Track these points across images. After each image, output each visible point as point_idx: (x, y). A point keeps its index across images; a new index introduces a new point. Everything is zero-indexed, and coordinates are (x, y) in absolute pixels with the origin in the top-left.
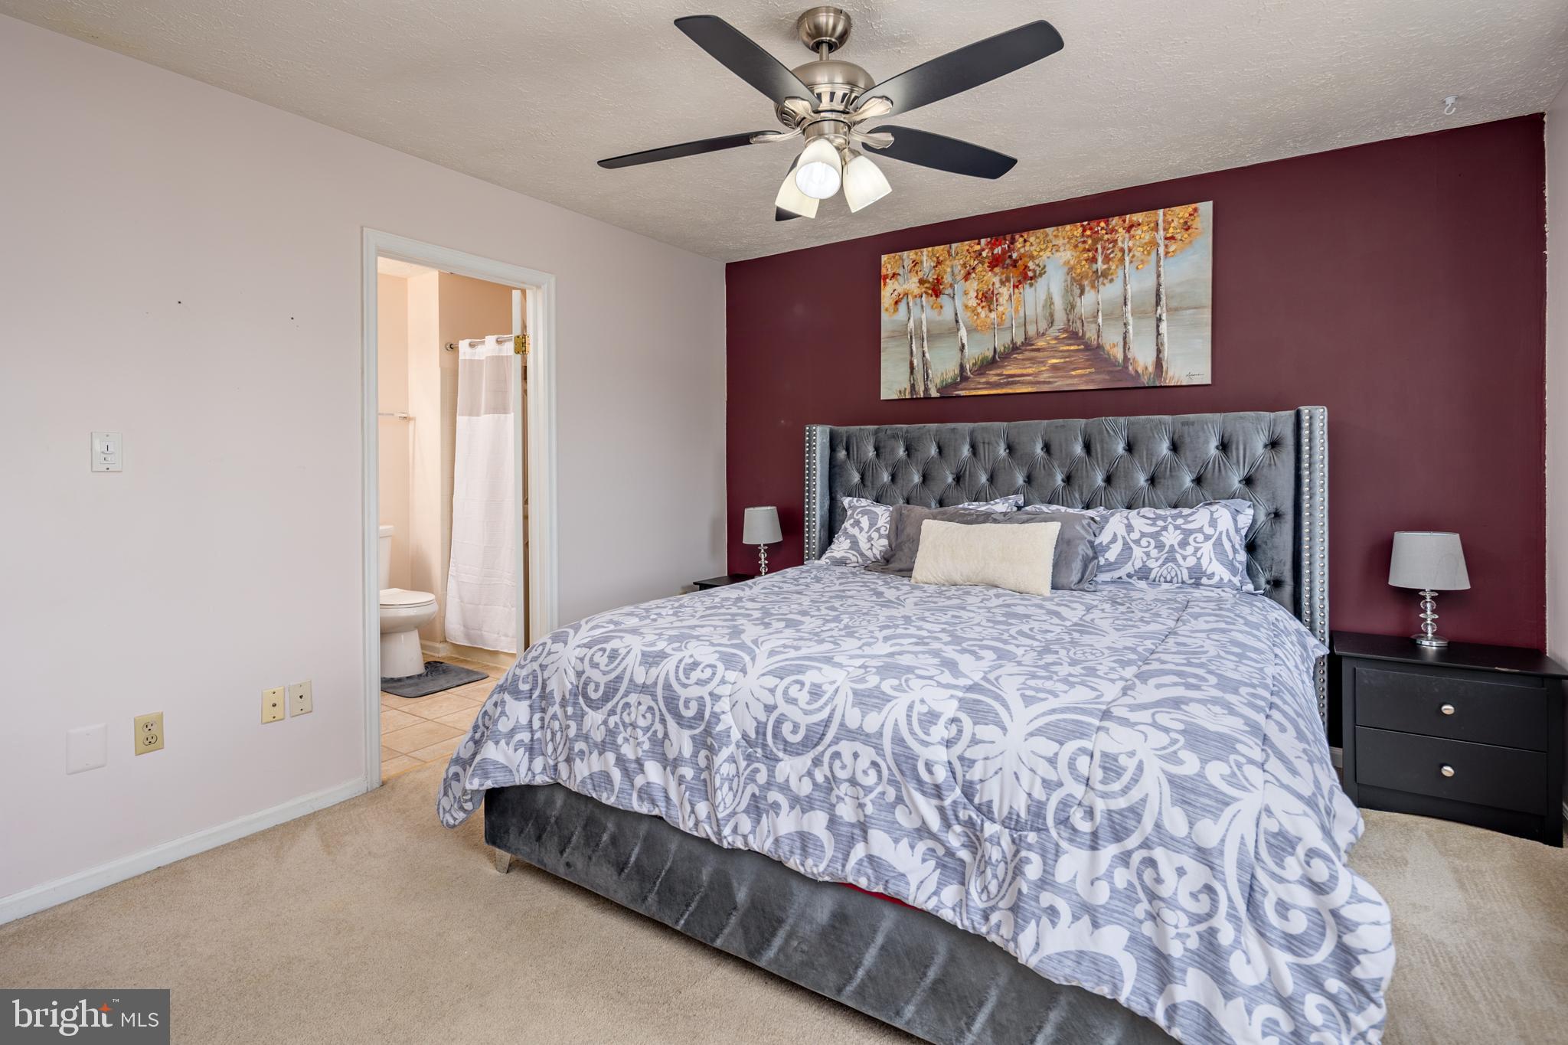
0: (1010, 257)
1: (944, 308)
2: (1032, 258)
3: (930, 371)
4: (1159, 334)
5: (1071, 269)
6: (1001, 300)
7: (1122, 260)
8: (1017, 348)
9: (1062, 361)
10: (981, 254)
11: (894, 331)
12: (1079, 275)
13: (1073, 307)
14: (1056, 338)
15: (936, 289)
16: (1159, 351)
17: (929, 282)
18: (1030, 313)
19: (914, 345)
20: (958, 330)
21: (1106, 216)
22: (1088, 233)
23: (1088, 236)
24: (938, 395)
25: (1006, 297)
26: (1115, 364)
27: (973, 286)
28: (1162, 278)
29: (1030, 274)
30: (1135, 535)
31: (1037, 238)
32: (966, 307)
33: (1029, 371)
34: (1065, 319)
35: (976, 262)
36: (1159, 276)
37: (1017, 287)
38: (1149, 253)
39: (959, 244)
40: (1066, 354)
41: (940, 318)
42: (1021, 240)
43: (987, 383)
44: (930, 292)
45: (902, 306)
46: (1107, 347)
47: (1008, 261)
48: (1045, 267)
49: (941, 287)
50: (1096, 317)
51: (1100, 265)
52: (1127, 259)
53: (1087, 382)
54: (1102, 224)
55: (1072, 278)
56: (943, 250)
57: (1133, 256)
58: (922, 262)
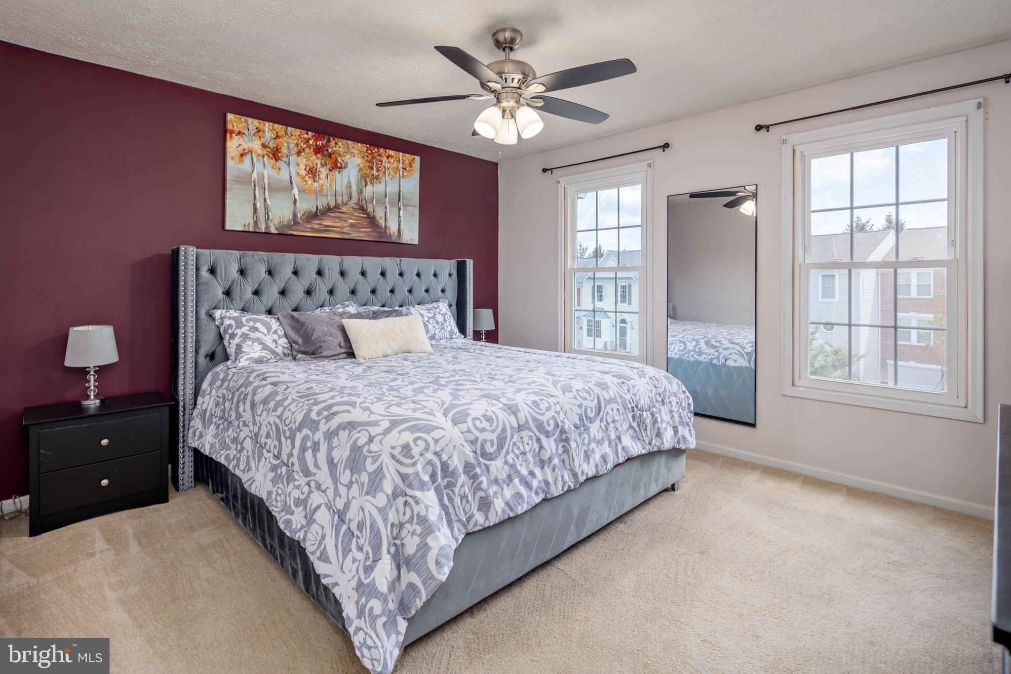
0: (327, 150)
1: (282, 170)
2: (340, 155)
3: (270, 214)
4: (399, 216)
5: (361, 170)
6: (321, 176)
7: (385, 173)
8: (331, 209)
9: (356, 222)
10: (308, 142)
11: (239, 177)
12: (365, 174)
13: (362, 192)
14: (353, 208)
15: (275, 154)
16: (399, 225)
17: (270, 148)
18: (339, 189)
19: (257, 192)
20: (292, 188)
21: (379, 146)
22: (369, 152)
23: (369, 154)
24: (277, 232)
25: (325, 175)
26: (380, 228)
27: (302, 161)
28: (401, 188)
29: (339, 165)
30: (426, 319)
31: (343, 144)
32: (298, 174)
33: (338, 225)
34: (357, 198)
35: (305, 146)
36: (400, 186)
37: (331, 171)
38: (396, 174)
39: (293, 129)
40: (358, 218)
41: (277, 177)
42: (334, 142)
43: (312, 228)
44: (271, 155)
45: (247, 159)
46: (378, 218)
47: (326, 152)
48: (347, 163)
49: (280, 155)
50: (373, 200)
51: (375, 172)
52: (387, 173)
53: (368, 236)
54: (376, 150)
55: (361, 175)
56: (281, 128)
57: (390, 172)
58: (264, 131)
